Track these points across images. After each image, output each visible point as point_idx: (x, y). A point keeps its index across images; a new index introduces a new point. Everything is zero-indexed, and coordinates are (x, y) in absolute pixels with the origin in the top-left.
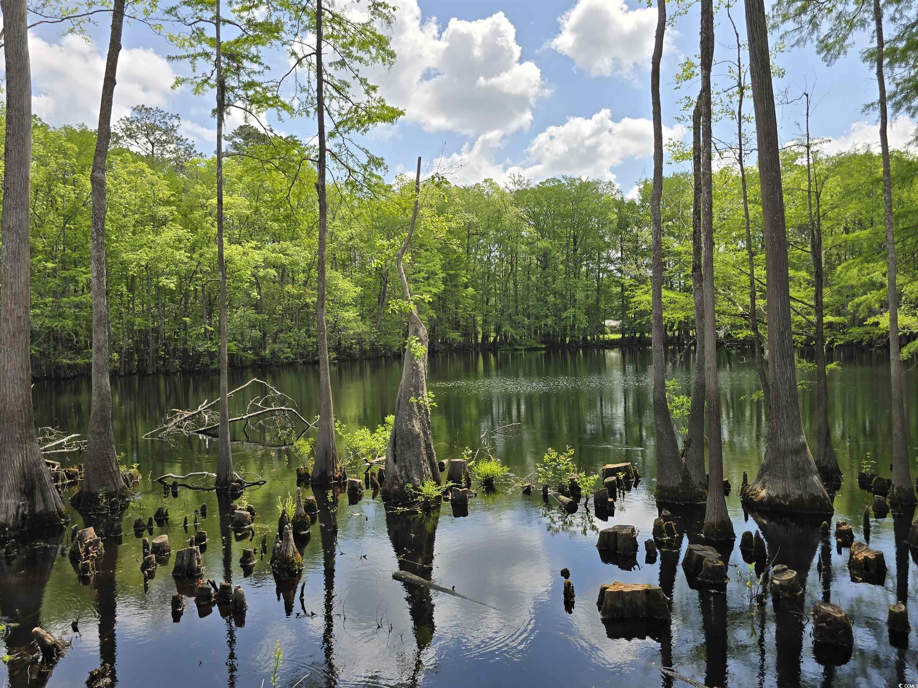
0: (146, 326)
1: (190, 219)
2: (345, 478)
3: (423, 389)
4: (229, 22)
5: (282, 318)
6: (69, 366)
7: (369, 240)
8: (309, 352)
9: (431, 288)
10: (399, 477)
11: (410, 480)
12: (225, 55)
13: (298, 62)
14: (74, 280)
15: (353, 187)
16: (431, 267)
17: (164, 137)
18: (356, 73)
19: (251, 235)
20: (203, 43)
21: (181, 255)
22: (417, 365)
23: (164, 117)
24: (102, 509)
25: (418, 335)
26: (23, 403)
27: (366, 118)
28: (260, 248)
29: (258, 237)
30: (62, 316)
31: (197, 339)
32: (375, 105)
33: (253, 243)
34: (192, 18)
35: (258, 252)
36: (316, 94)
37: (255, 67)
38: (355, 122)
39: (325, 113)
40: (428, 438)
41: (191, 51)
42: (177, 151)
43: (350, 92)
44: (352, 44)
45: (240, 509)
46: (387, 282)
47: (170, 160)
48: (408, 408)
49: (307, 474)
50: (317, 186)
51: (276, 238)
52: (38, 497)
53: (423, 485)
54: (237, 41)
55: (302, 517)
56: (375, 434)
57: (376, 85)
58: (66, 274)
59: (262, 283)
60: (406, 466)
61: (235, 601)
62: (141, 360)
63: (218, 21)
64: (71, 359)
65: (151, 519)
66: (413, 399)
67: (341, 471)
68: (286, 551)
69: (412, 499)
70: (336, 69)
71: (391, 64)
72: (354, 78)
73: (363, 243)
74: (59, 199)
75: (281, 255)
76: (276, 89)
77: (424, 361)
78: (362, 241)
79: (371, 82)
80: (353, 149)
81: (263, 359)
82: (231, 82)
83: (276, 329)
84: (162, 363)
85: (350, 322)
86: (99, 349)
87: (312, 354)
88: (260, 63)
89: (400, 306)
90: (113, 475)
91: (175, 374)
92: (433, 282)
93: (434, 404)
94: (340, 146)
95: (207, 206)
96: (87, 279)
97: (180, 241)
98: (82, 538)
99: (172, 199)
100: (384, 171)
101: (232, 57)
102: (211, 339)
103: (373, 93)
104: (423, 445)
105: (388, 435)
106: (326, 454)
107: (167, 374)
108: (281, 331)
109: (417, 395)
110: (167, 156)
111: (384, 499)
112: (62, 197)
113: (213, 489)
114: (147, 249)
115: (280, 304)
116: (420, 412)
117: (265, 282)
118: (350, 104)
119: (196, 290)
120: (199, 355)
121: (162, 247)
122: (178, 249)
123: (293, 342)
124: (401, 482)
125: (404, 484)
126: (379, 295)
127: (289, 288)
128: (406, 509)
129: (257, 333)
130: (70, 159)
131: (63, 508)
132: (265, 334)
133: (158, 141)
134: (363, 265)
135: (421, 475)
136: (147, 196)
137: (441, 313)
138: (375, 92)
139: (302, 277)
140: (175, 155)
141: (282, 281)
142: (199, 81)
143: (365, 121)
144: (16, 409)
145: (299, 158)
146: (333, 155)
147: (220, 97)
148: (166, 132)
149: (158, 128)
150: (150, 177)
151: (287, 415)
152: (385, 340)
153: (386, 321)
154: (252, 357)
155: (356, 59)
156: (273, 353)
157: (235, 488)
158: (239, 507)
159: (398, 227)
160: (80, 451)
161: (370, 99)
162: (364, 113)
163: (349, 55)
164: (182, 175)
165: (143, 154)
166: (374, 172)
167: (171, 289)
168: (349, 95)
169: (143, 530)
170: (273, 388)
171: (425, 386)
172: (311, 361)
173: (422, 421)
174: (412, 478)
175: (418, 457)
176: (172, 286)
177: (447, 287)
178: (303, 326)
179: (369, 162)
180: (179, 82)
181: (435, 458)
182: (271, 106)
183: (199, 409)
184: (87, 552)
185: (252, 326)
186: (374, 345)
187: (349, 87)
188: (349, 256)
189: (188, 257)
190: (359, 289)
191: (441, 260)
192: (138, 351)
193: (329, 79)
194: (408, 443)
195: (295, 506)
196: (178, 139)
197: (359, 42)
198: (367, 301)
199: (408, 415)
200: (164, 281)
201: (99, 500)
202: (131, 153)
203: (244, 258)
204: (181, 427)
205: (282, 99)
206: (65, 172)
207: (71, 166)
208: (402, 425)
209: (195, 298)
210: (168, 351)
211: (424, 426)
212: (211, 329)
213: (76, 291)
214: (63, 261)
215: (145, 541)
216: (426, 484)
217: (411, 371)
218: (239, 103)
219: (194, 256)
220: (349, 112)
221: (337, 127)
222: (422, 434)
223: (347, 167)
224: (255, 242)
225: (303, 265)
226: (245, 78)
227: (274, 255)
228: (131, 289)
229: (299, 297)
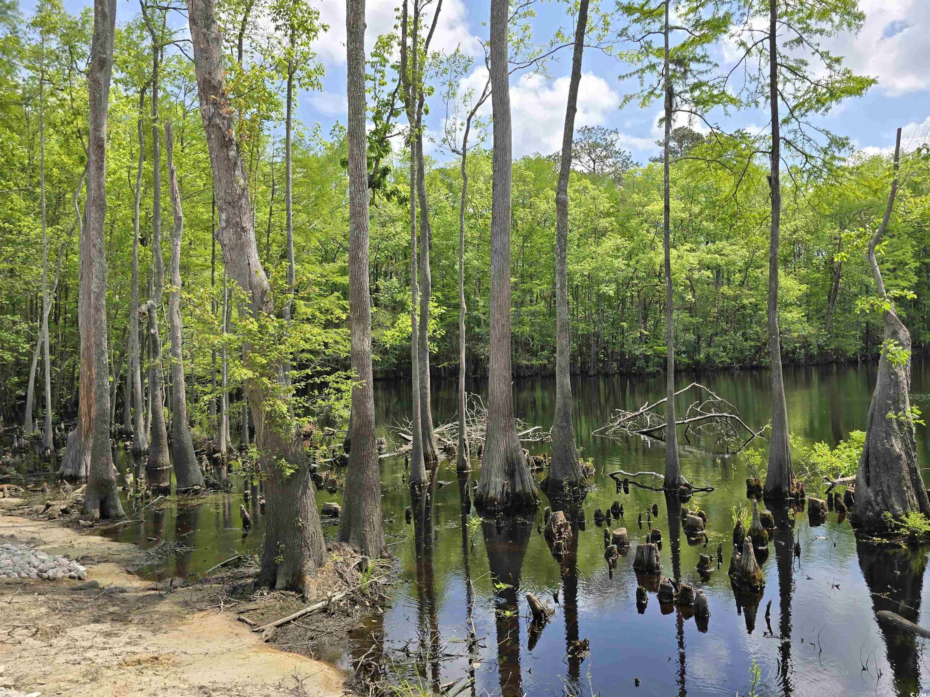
0: (588, 330)
1: (627, 228)
2: (803, 495)
3: (904, 402)
4: (677, 28)
5: (717, 321)
6: (527, 367)
7: (817, 230)
8: (746, 356)
9: (899, 282)
10: (874, 503)
11: (889, 507)
12: (672, 62)
13: (747, 53)
14: (530, 291)
15: (811, 174)
16: (898, 256)
17: (604, 153)
18: (816, 48)
19: (685, 238)
20: (650, 55)
21: (620, 263)
22: (895, 374)
23: (604, 134)
24: (566, 496)
25: (897, 339)
26: (506, 398)
27: (828, 95)
28: (694, 250)
29: (693, 239)
30: (521, 323)
31: (634, 342)
32: (838, 78)
33: (688, 246)
34: (640, 33)
35: (693, 254)
36: (768, 81)
37: (702, 67)
38: (814, 102)
39: (779, 98)
40: (912, 461)
41: (639, 66)
42: (615, 164)
43: (807, 71)
44: (810, 16)
45: (692, 514)
46: (839, 277)
47: (610, 174)
48: (884, 424)
49: (758, 486)
50: (770, 179)
51: (711, 238)
52: (518, 478)
53: (907, 516)
54: (683, 45)
55: (759, 531)
56: (837, 451)
57: (840, 56)
58: (524, 286)
59: (696, 285)
60: (882, 491)
61: (697, 606)
62: (583, 363)
63: (667, 29)
64: (528, 360)
65: (608, 511)
66: (891, 415)
67: (798, 488)
68: (747, 564)
69: (893, 530)
70: (791, 48)
71: (859, 27)
72: (813, 53)
73: (809, 236)
74: (520, 222)
75: (717, 256)
76: (723, 84)
77: (905, 369)
78: (808, 232)
79: (833, 55)
80: (810, 132)
81: (697, 363)
82: (677, 88)
83: (710, 332)
84: (601, 365)
85: (793, 323)
86: (562, 353)
87: (750, 359)
88: (709, 62)
89: (872, 305)
90: (574, 466)
91: (613, 375)
92: (901, 274)
93: (921, 422)
94: (795, 132)
95: (643, 214)
96: (541, 290)
97: (618, 250)
98: (554, 520)
99: (612, 210)
100: (848, 152)
101: (680, 62)
102: (646, 343)
103: (836, 66)
104: (906, 468)
105: (856, 453)
106: (781, 467)
107: (607, 375)
108: (716, 335)
109: (898, 410)
110: (607, 170)
111: (854, 525)
112: (521, 219)
113: (661, 490)
114: (590, 260)
115: (715, 307)
116: (901, 429)
117: (699, 285)
118: (808, 83)
119: (632, 296)
120: (635, 358)
121: (602, 257)
122: (617, 257)
123: (729, 346)
124: (877, 508)
125: (881, 512)
126: (830, 292)
127: (725, 289)
128: (885, 541)
129: (691, 337)
130: (528, 186)
131: (536, 491)
132: (699, 337)
133: (599, 157)
134: (809, 260)
135: (904, 503)
136: (590, 210)
137: (912, 311)
138: (840, 64)
139: (738, 277)
140: (613, 169)
141: (717, 282)
142: (645, 93)
143: (826, 100)
144: (501, 403)
145: (747, 152)
146: (788, 143)
147: (668, 104)
148: (605, 148)
149: (598, 145)
150: (592, 193)
151: (729, 422)
152: (836, 344)
153: (839, 322)
154: (686, 360)
155: (816, 33)
156: (708, 357)
157: (683, 492)
158: (690, 512)
159: (855, 212)
160: (542, 442)
161: (833, 73)
162: (825, 90)
163: (807, 29)
164: (619, 187)
165: (586, 171)
166: (837, 154)
167: (609, 296)
168: (806, 74)
169: (602, 521)
170: (713, 393)
171: (908, 400)
172: (749, 366)
173: (903, 440)
174: (892, 506)
175: (900, 482)
176: (611, 293)
177: (922, 279)
178: (739, 329)
179: (830, 145)
180: (627, 99)
181: (923, 485)
182: (718, 103)
183: (641, 411)
184: (560, 534)
185: (686, 330)
186: (823, 349)
187: (806, 65)
188: (793, 251)
189: (625, 265)
190: (804, 287)
191: (913, 246)
192: (581, 354)
193: (783, 61)
194: (885, 464)
195: (751, 518)
196: (617, 152)
197: (818, 13)
198: (813, 300)
199: (885, 432)
200: (604, 289)
201: (563, 487)
202: (576, 172)
203: (679, 261)
204: (624, 427)
205: (728, 93)
206: (525, 198)
207: (529, 192)
208: (876, 442)
209: (632, 303)
210: (607, 354)
211: (907, 446)
212: (646, 333)
213: (531, 301)
214: (522, 276)
215: (606, 531)
216: (912, 515)
217: (888, 381)
218: (686, 107)
219: (631, 263)
220: (807, 92)
221: (792, 112)
222: (903, 454)
223: (803, 153)
224: (690, 245)
225: (741, 264)
226: (691, 81)
227: (709, 256)
228: (576, 297)
229: (736, 298)
